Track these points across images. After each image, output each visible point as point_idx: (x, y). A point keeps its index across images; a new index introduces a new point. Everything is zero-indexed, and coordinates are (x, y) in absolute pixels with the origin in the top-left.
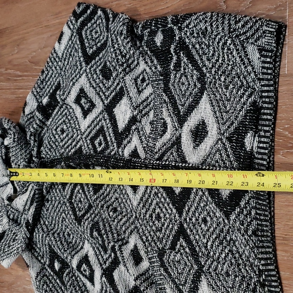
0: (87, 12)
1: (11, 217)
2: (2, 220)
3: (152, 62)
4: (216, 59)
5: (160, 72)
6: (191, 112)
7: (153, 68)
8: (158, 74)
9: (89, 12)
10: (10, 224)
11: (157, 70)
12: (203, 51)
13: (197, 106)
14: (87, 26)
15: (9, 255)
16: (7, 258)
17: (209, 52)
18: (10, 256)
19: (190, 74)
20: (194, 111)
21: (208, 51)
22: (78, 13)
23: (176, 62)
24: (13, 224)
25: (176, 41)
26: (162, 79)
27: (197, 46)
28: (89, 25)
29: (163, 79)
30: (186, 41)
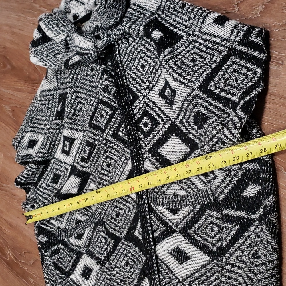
0: (254, 51)
1: (68, 39)
2: (61, 33)
3: (225, 187)
4: (240, 265)
5: (217, 197)
6: (193, 244)
7: (219, 190)
8: (215, 195)
9: (256, 54)
10: (62, 43)
11: (219, 194)
12: (245, 249)
13: (199, 249)
14: (241, 60)
15: (43, 60)
16: (39, 59)
17: (244, 256)
18: (43, 62)
19: (221, 237)
20: (194, 246)
21: (246, 255)
22: (250, 38)
23: (230, 215)
24: (64, 45)
25: (250, 215)
26: (211, 201)
27: (249, 241)
28: (243, 63)
29: (212, 203)
30: (251, 227)
